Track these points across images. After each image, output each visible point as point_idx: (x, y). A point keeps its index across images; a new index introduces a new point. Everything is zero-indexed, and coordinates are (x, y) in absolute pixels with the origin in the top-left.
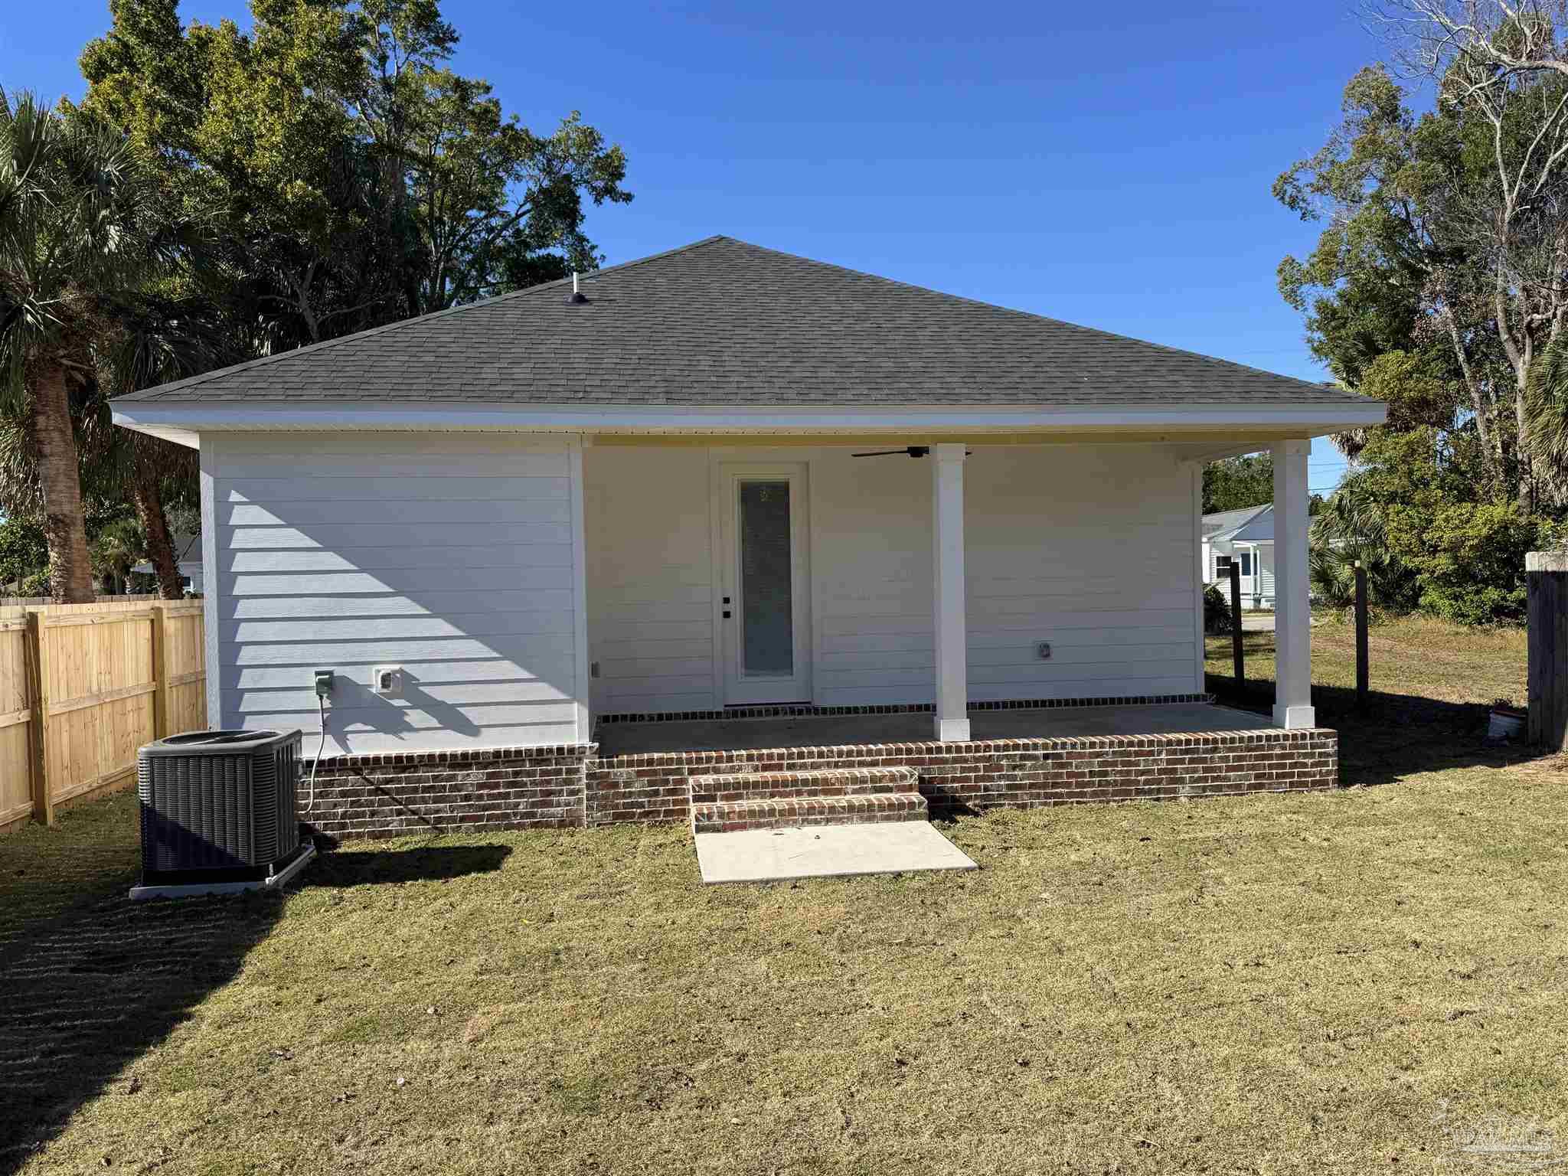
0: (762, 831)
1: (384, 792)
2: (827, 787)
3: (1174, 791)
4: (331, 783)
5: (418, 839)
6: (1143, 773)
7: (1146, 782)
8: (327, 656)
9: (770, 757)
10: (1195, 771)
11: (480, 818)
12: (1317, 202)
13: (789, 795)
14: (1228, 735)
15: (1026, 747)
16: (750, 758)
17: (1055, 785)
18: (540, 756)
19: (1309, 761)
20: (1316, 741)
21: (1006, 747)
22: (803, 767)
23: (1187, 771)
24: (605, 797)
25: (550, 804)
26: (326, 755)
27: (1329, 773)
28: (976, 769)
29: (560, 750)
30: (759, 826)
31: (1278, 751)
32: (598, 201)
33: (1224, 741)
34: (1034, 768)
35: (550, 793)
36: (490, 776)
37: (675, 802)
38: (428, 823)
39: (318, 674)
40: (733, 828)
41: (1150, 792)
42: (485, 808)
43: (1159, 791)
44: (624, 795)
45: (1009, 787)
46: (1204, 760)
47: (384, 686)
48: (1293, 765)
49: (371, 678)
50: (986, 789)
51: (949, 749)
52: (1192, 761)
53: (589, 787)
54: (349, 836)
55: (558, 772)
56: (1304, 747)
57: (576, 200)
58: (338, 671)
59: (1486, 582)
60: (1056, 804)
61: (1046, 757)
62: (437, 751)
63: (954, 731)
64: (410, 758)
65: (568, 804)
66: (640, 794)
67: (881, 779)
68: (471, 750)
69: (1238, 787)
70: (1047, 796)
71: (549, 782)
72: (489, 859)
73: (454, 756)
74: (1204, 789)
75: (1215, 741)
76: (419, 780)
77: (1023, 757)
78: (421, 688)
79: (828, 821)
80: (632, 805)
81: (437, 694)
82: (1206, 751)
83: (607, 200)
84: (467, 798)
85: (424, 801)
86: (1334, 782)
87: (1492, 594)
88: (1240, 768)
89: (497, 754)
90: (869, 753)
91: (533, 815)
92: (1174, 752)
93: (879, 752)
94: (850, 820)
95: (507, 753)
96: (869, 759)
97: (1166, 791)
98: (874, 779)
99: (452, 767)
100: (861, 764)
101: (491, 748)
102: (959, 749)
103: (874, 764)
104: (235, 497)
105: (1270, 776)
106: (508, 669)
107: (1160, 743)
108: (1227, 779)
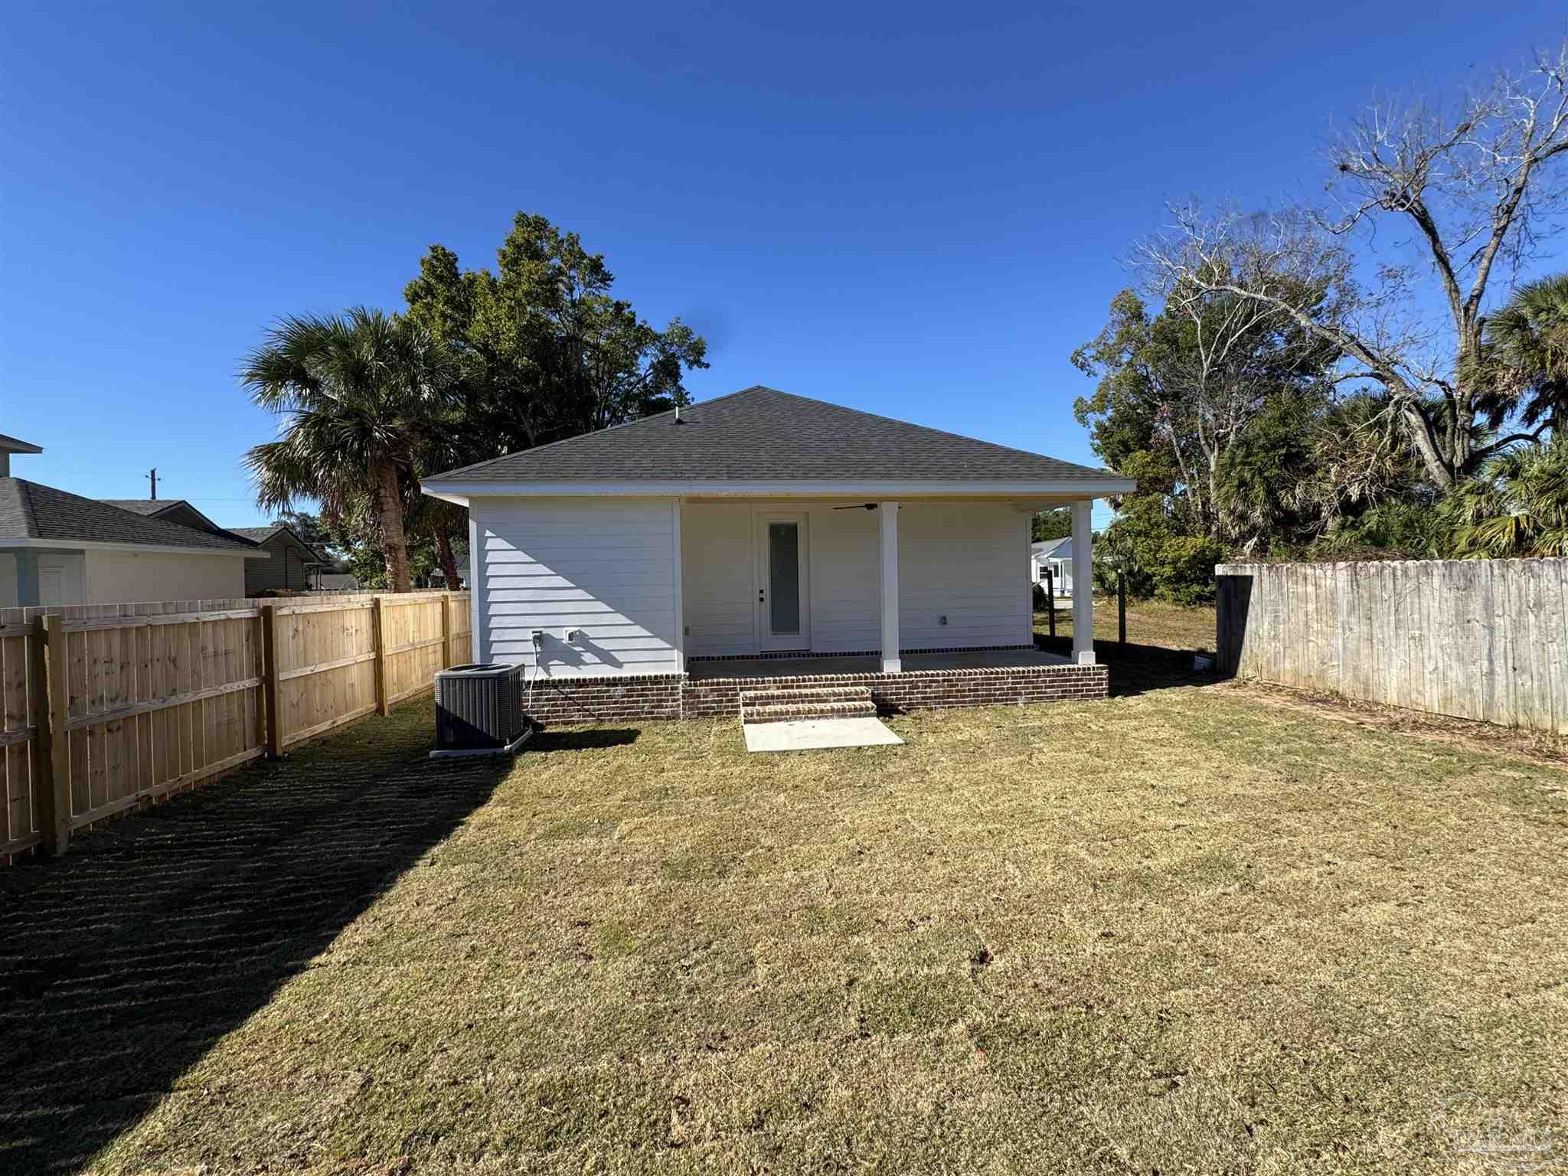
0: (782, 723)
1: (570, 699)
2: (819, 699)
3: (1016, 699)
4: (541, 694)
5: (590, 726)
6: (998, 690)
7: (1000, 695)
8: (539, 622)
9: (787, 681)
10: (1028, 688)
11: (623, 714)
12: (1097, 366)
13: (797, 703)
14: (1046, 668)
15: (932, 675)
16: (775, 682)
17: (949, 697)
18: (656, 680)
19: (1092, 683)
20: (1096, 671)
21: (921, 676)
22: (806, 687)
23: (1023, 688)
24: (692, 703)
25: (662, 707)
26: (538, 678)
27: (1103, 689)
29: (667, 676)
30: (779, 720)
31: (1074, 677)
32: (690, 368)
33: (1044, 671)
34: (936, 687)
35: (661, 701)
36: (628, 690)
37: (732, 707)
38: (594, 717)
39: (534, 632)
40: (766, 721)
41: (1002, 700)
42: (626, 708)
43: (1007, 700)
44: (704, 702)
45: (923, 698)
46: (1033, 682)
47: (570, 639)
48: (1083, 685)
49: (563, 635)
50: (910, 699)
51: (889, 677)
52: (1026, 683)
53: (683, 697)
54: (551, 723)
55: (667, 689)
56: (1089, 674)
57: (678, 367)
58: (545, 631)
59: (1192, 581)
60: (949, 707)
61: (944, 681)
62: (599, 676)
63: (892, 667)
64: (584, 680)
65: (672, 707)
66: (712, 702)
67: (850, 694)
68: (618, 676)
69: (1052, 697)
70: (944, 703)
71: (661, 694)
72: (629, 737)
73: (608, 679)
74: (1033, 698)
75: (1039, 671)
76: (589, 692)
77: (931, 681)
78: (590, 641)
79: (819, 718)
80: (708, 708)
81: (600, 644)
82: (1034, 677)
83: (695, 367)
84: (616, 703)
85: (592, 704)
86: (1106, 695)
87: (1196, 588)
88: (1053, 687)
89: (632, 678)
90: (843, 679)
91: (652, 713)
92: (1016, 678)
93: (849, 679)
94: (832, 717)
95: (638, 678)
96: (843, 682)
97: (1011, 700)
98: (846, 694)
99: (608, 685)
100: (838, 685)
101: (629, 675)
102: (894, 677)
103: (846, 685)
104: (488, 533)
105: (1070, 691)
106: (638, 630)
107: (1008, 673)
108: (1046, 693)
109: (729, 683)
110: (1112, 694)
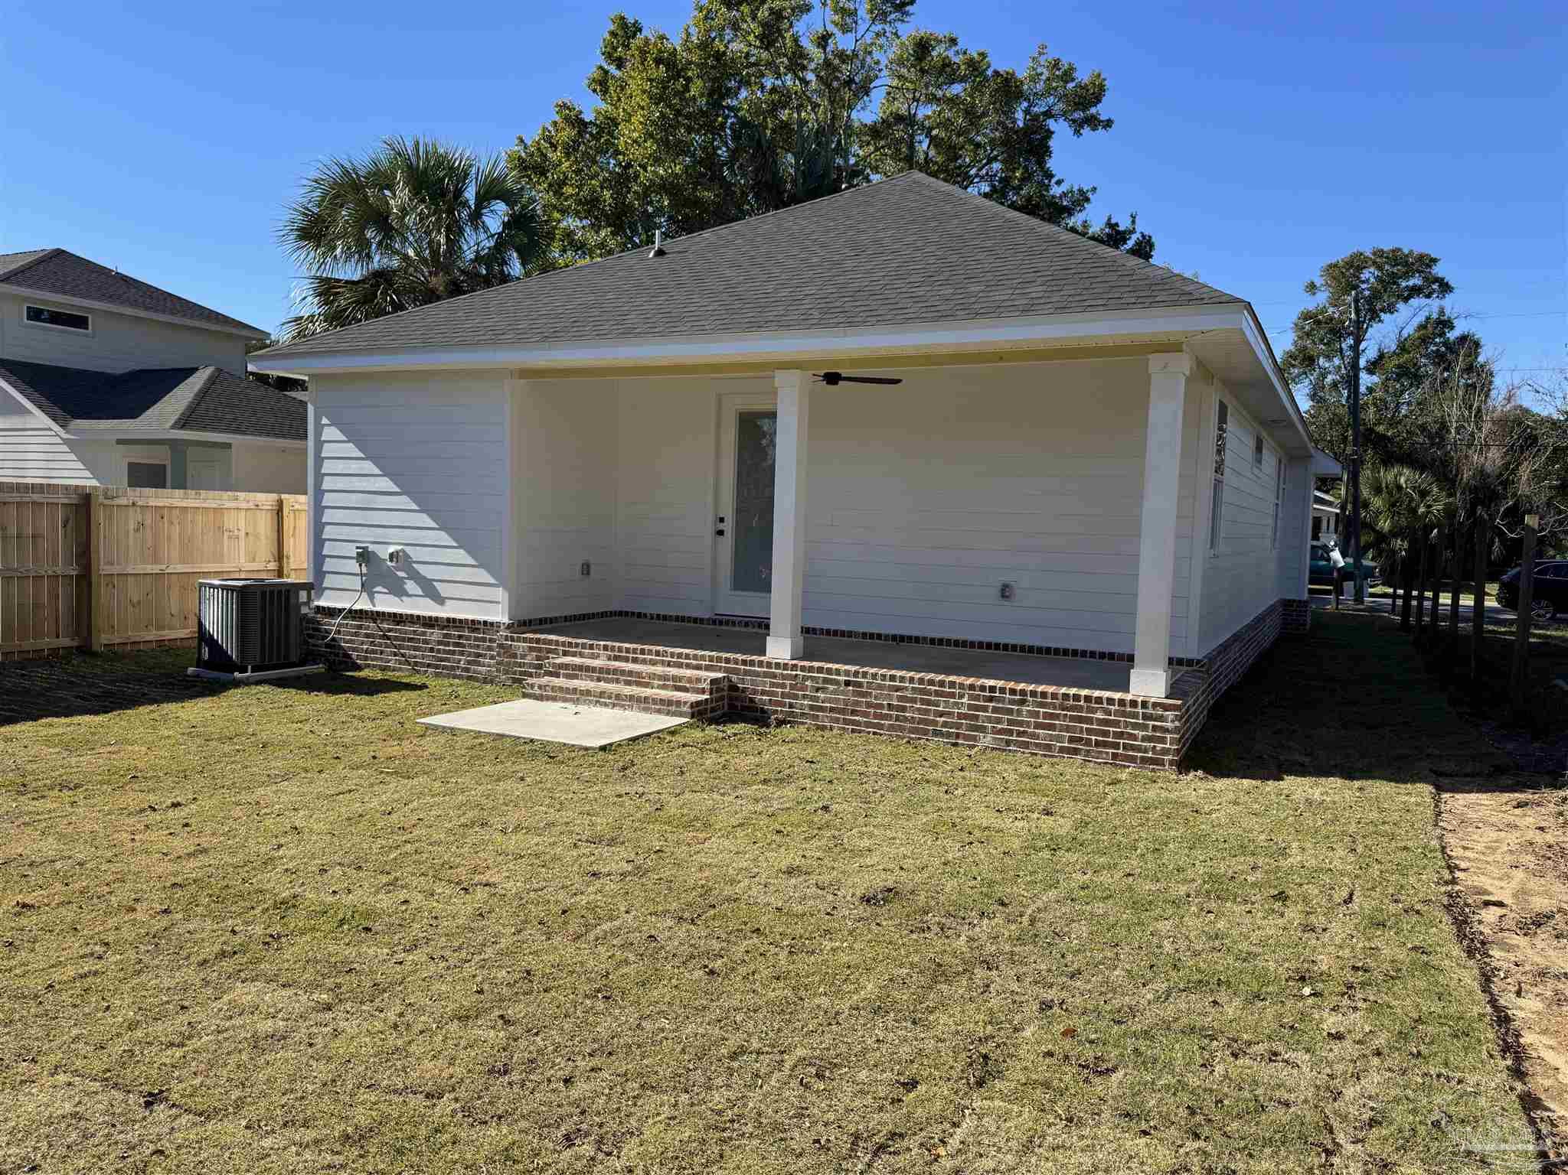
1: (388, 638)
2: (637, 679)
3: (974, 738)
4: (360, 627)
6: (941, 714)
7: (945, 725)
8: (365, 536)
10: (999, 721)
13: (612, 681)
15: (829, 671)
16: (606, 648)
17: (854, 712)
18: (474, 625)
19: (1141, 734)
20: (1150, 711)
22: (644, 662)
23: (989, 720)
24: (509, 664)
25: (479, 664)
26: (357, 607)
27: (1165, 752)
28: (783, 686)
29: (485, 623)
31: (1100, 715)
32: (1077, 132)
33: (1033, 694)
34: (834, 692)
35: (479, 655)
36: (446, 636)
38: (409, 665)
39: (358, 548)
41: (949, 735)
42: (442, 660)
43: (958, 736)
44: (520, 665)
45: (812, 708)
46: (1010, 712)
47: (393, 560)
49: (384, 552)
50: (791, 706)
51: (769, 665)
52: (995, 710)
53: (498, 654)
54: (368, 666)
55: (484, 640)
56: (1135, 716)
58: (371, 548)
60: (853, 731)
61: (847, 683)
64: (403, 616)
65: (489, 666)
66: (530, 665)
67: (680, 679)
68: (436, 614)
69: (1048, 747)
70: (847, 722)
71: (478, 647)
73: (425, 618)
74: (1008, 743)
75: (1023, 692)
76: (406, 632)
77: (826, 681)
78: (414, 565)
79: (614, 705)
80: (523, 673)
81: (425, 571)
82: (1013, 702)
83: (1086, 131)
84: (432, 650)
85: (408, 648)
86: (1171, 763)
88: (1051, 727)
89: (448, 620)
90: (695, 657)
91: (468, 670)
92: (977, 698)
93: (703, 658)
95: (455, 620)
96: (694, 662)
97: (966, 738)
98: (675, 678)
99: (425, 625)
100: (688, 666)
101: (447, 615)
103: (698, 668)
104: (325, 421)
105: (1088, 742)
106: (461, 556)
107: (962, 686)
108: (1034, 736)
109: (550, 642)
110: (1185, 765)
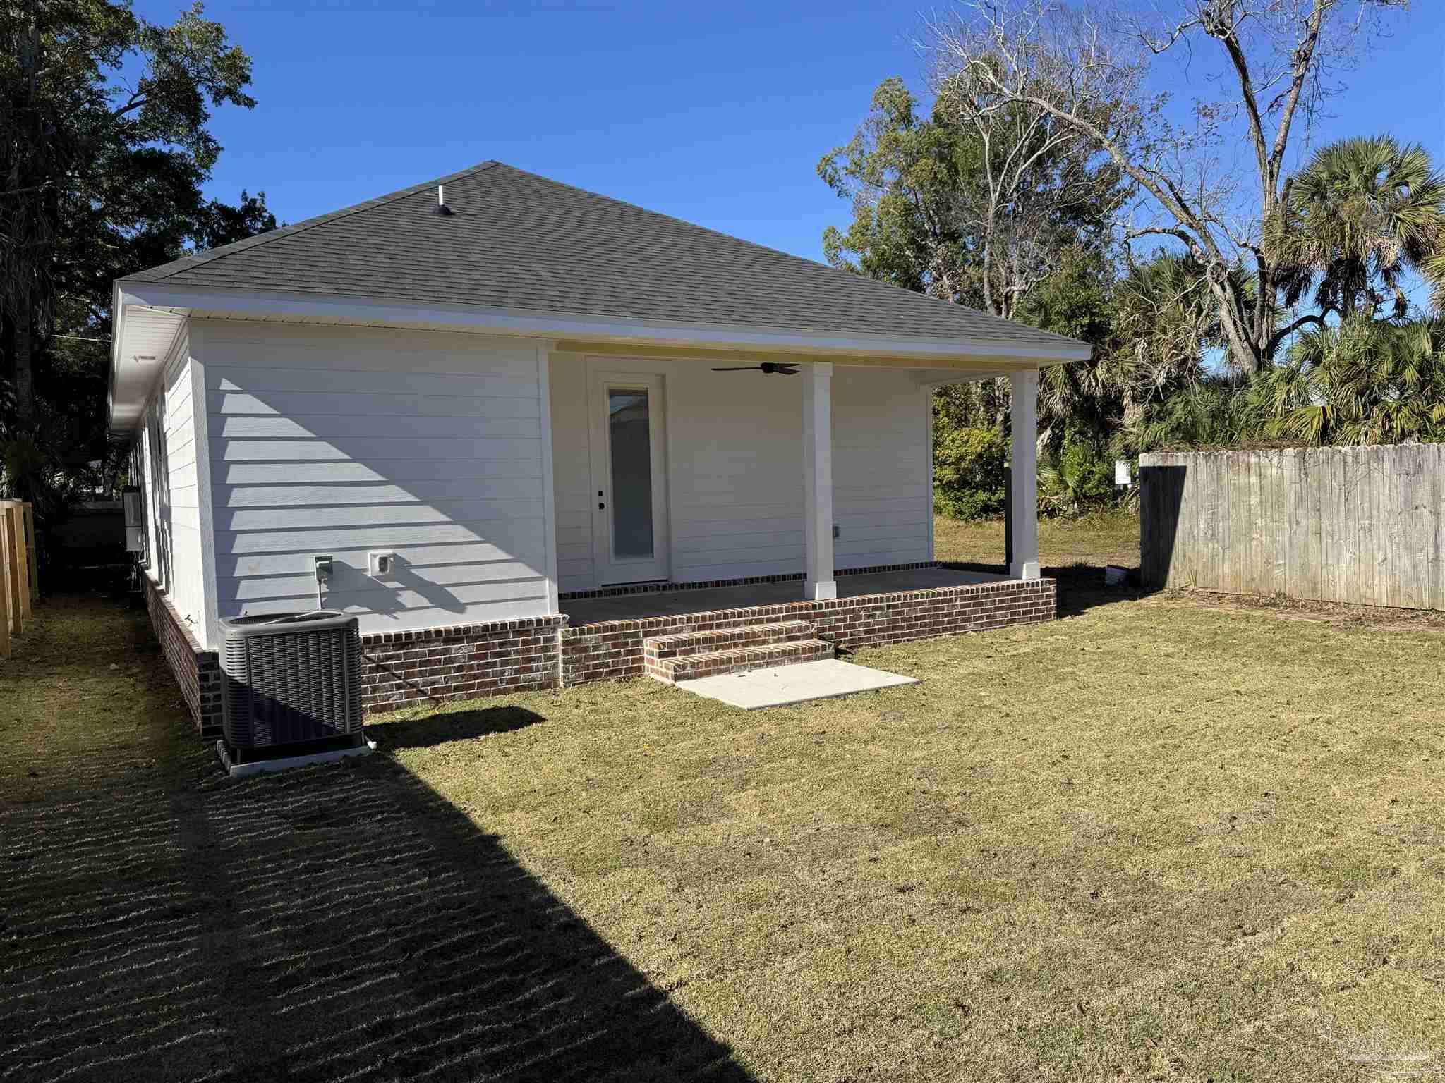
0: (722, 676)
1: (385, 668)
2: (755, 639)
3: (964, 627)
5: (424, 711)
6: (946, 615)
7: (949, 622)
8: (326, 542)
9: (704, 618)
10: (976, 612)
11: (471, 687)
13: (728, 647)
15: (876, 600)
16: (689, 620)
17: (894, 628)
18: (521, 628)
19: (1041, 601)
20: (1043, 586)
21: (864, 602)
22: (728, 625)
23: (972, 612)
24: (578, 660)
25: (530, 670)
27: (1051, 609)
28: (844, 620)
29: (539, 621)
30: (720, 672)
31: (1023, 595)
34: (881, 616)
35: (530, 660)
36: (479, 648)
37: (634, 661)
38: (425, 694)
39: (318, 559)
40: (706, 674)
41: (951, 629)
42: (475, 677)
43: (955, 628)
44: (593, 658)
45: (866, 632)
46: (981, 604)
47: (383, 569)
48: (1032, 605)
49: (370, 565)
50: (851, 634)
51: (820, 606)
52: (975, 605)
53: (564, 652)
55: (537, 641)
56: (1038, 591)
58: (337, 557)
60: (894, 643)
61: (889, 607)
62: (432, 628)
63: (825, 591)
64: (408, 635)
65: (545, 669)
66: (605, 656)
67: (792, 630)
68: (461, 625)
69: (1001, 622)
70: (890, 637)
71: (529, 651)
73: (448, 631)
74: (982, 625)
75: (988, 589)
76: (417, 655)
77: (875, 609)
78: (413, 571)
79: (768, 664)
80: (600, 666)
81: (426, 575)
82: (983, 597)
84: (460, 669)
85: (421, 674)
86: (1055, 615)
88: (1002, 609)
89: (485, 628)
90: (774, 611)
91: (516, 680)
92: (964, 599)
93: (780, 610)
94: (783, 662)
95: (494, 626)
96: (773, 616)
97: (960, 628)
98: (788, 631)
99: (446, 641)
101: (479, 623)
102: (833, 605)
104: (226, 385)
105: (1019, 613)
106: (489, 551)
107: (956, 593)
108: (995, 617)
109: (628, 627)
110: (1060, 615)
